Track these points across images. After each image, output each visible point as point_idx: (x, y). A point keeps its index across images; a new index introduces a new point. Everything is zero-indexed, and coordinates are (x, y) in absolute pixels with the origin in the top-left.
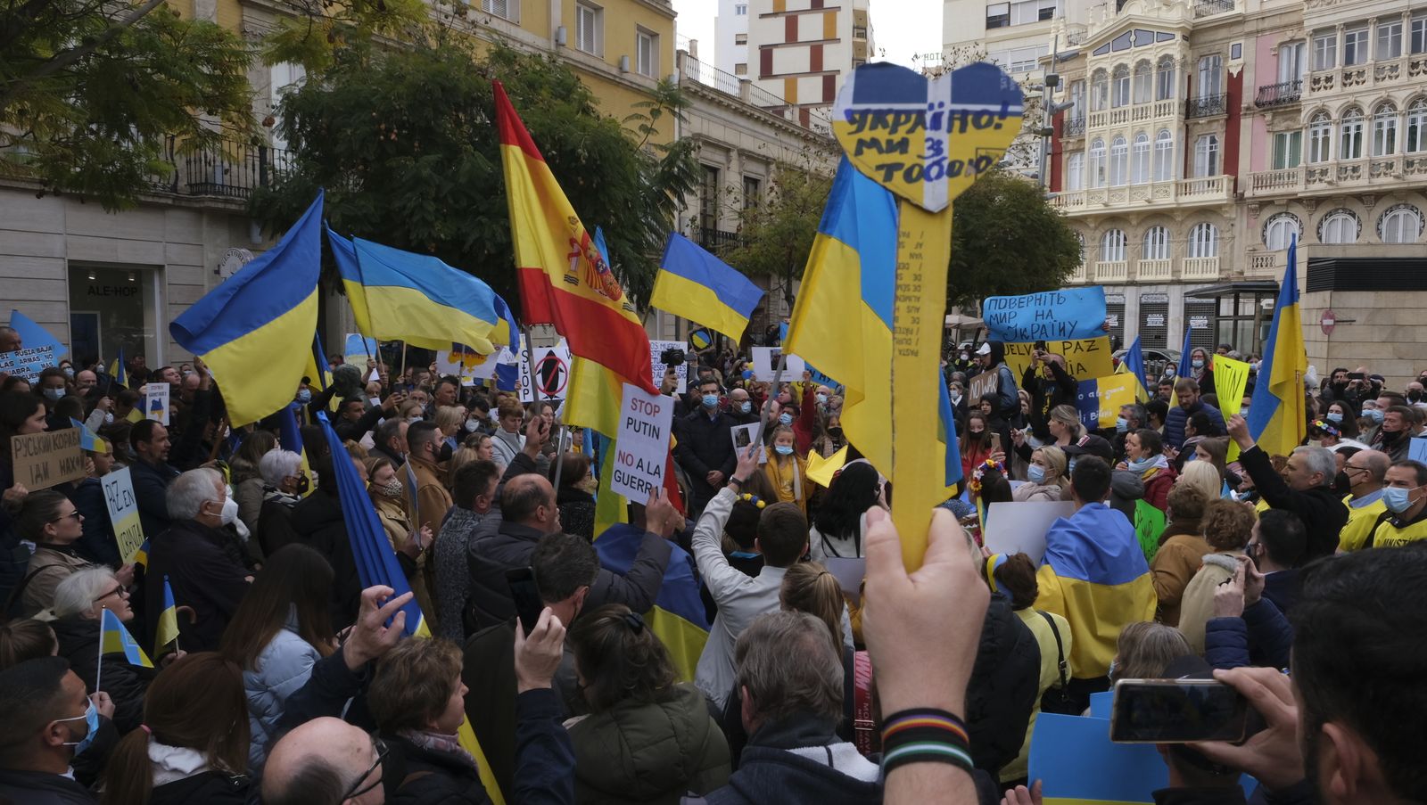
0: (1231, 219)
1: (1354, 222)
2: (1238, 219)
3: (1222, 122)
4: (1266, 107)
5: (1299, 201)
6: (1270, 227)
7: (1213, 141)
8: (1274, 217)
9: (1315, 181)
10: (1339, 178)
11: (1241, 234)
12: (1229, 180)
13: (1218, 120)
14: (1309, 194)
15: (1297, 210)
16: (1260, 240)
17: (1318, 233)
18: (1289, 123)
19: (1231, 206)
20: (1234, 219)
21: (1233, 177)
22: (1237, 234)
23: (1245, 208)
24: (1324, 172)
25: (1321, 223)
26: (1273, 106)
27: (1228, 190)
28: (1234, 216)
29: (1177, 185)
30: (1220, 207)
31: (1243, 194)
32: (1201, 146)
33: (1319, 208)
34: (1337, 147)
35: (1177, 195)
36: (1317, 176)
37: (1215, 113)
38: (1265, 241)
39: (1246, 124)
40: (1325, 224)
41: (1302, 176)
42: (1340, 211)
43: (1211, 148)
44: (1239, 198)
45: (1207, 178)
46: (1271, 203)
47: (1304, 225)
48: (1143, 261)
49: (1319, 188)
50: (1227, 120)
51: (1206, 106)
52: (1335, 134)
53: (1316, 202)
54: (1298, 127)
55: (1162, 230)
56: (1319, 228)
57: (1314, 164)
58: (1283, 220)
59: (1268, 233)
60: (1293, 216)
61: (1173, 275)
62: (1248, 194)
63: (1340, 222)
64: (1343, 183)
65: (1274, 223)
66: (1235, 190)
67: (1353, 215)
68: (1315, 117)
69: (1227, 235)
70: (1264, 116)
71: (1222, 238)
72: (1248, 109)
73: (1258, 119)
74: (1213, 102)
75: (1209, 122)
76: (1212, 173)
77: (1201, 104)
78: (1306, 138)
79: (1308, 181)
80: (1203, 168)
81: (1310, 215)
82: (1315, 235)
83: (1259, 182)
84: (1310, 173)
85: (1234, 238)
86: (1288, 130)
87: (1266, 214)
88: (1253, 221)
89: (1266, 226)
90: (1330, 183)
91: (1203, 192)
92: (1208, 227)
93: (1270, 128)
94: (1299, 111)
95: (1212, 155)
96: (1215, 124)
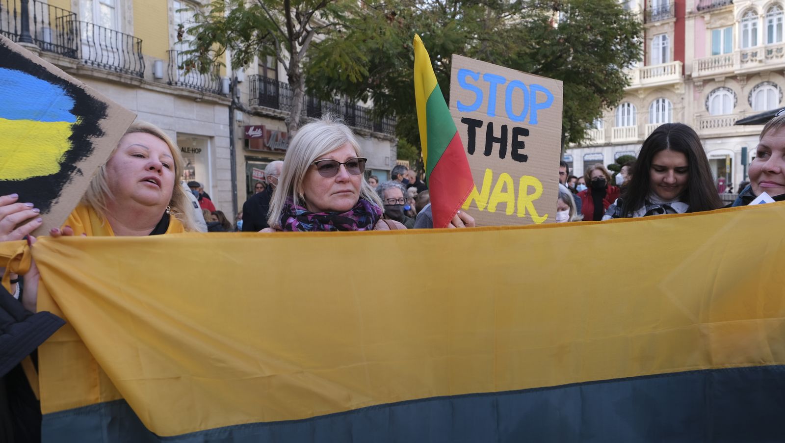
0: (681, 94)
1: (776, 92)
2: (687, 94)
3: (672, 24)
4: (705, 10)
5: (734, 77)
6: (711, 99)
7: (664, 38)
8: (714, 91)
9: (747, 61)
10: (767, 58)
11: (689, 104)
12: (680, 65)
13: (668, 23)
14: (743, 71)
15: (732, 84)
16: (704, 108)
17: (749, 101)
18: (722, 21)
19: (681, 84)
20: (684, 94)
21: (681, 64)
22: (686, 104)
23: (692, 86)
24: (754, 54)
25: (750, 94)
26: (711, 10)
27: (679, 73)
28: (683, 92)
29: (640, 71)
30: (672, 86)
31: (690, 76)
32: (656, 42)
33: (749, 82)
34: (764, 34)
35: (640, 78)
36: (749, 57)
37: (666, 18)
38: (707, 109)
39: (689, 24)
40: (754, 94)
41: (737, 59)
42: (766, 84)
43: (663, 44)
44: (687, 79)
45: (661, 65)
46: (713, 80)
47: (738, 96)
48: (616, 128)
49: (752, 66)
50: (676, 23)
51: (658, 13)
52: (761, 26)
53: (749, 76)
54: (730, 23)
55: (629, 105)
56: (749, 97)
57: (746, 49)
58: (721, 93)
59: (710, 103)
60: (729, 90)
61: (639, 137)
62: (695, 75)
63: (765, 92)
64: (770, 62)
65: (714, 95)
66: (683, 73)
67: (776, 86)
68: (745, 14)
69: (679, 106)
70: (703, 17)
71: (675, 109)
72: (690, 13)
73: (699, 20)
74: (664, 11)
75: (662, 25)
76: (664, 61)
77: (655, 12)
78: (737, 30)
79: (742, 62)
80: (658, 58)
81: (742, 88)
82: (747, 103)
83: (703, 65)
84: (744, 56)
85: (684, 108)
86: (722, 26)
87: (708, 89)
88: (698, 95)
89: (708, 98)
90: (761, 61)
91: (661, 75)
92: (664, 101)
93: (709, 26)
94: (731, 12)
95: (664, 49)
96: (666, 27)
